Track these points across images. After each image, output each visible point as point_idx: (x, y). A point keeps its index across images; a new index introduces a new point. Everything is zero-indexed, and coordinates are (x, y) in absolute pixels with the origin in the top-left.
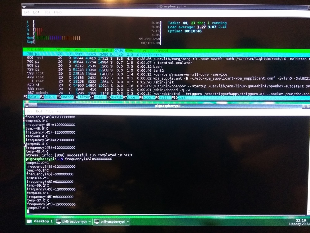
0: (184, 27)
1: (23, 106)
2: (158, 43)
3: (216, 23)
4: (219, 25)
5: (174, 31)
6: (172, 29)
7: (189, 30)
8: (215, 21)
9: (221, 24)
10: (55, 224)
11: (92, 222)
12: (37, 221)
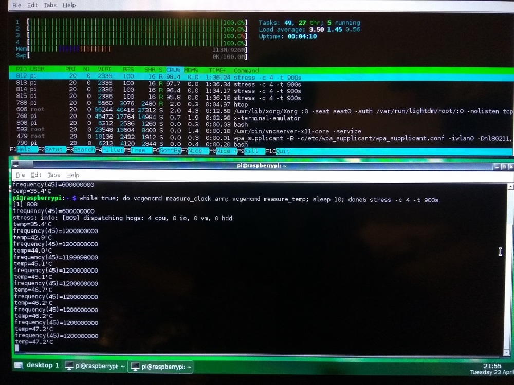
0: (286, 30)
1: (10, 166)
2: (242, 57)
3: (342, 23)
4: (347, 26)
5: (270, 37)
6: (265, 33)
7: (296, 34)
8: (341, 20)
9: (351, 24)
10: (63, 371)
11: (126, 366)
12: (33, 365)
